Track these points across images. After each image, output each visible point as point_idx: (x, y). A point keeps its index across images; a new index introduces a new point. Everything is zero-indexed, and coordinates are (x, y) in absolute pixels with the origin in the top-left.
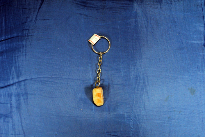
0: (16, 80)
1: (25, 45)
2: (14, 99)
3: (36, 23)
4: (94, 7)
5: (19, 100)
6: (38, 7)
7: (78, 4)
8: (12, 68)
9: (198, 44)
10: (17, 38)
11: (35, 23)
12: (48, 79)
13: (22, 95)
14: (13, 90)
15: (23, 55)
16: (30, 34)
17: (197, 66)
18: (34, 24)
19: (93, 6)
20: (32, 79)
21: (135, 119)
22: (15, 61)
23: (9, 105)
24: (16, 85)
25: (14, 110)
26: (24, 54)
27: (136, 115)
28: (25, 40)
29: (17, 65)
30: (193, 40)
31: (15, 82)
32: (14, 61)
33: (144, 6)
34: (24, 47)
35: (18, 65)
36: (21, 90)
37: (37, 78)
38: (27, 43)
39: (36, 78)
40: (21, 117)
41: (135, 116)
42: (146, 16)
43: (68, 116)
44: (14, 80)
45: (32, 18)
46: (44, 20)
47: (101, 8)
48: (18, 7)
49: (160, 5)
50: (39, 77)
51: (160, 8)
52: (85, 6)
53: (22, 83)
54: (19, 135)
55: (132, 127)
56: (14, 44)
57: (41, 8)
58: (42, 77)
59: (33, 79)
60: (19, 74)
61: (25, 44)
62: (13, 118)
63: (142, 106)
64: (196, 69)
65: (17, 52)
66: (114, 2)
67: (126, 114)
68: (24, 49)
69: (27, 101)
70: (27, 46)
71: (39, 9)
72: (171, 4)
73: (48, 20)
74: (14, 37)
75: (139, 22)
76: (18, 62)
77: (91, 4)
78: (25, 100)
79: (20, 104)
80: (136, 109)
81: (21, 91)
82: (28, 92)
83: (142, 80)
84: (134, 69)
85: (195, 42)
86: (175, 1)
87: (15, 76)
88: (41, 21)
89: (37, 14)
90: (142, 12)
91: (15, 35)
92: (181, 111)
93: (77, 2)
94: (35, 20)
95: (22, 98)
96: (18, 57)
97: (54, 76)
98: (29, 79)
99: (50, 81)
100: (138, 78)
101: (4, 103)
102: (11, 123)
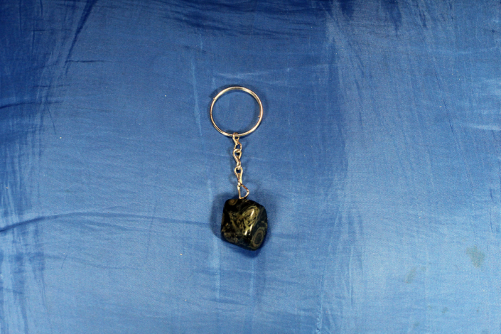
0: (14, 219)
1: (38, 126)
2: (7, 267)
3: (69, 70)
4: (224, 29)
5: (20, 271)
6: (75, 29)
7: (180, 20)
8: (5, 186)
9: (492, 131)
10: (19, 106)
11: (67, 68)
12: (100, 218)
13: (30, 260)
14: (6, 244)
15: (33, 154)
16: (54, 99)
17: (491, 190)
18: (64, 72)
19: (220, 26)
20: (56, 217)
21: (326, 327)
22: (13, 168)
24: (13, 233)
25: (8, 297)
26: (37, 150)
27: (330, 317)
28: (39, 115)
29: (18, 179)
30: (478, 123)
31: (11, 223)
32: (9, 168)
33: (353, 30)
34: (37, 132)
35: (21, 179)
36: (26, 245)
37: (70, 215)
38: (44, 123)
39: (66, 215)
41: (327, 319)
42: (358, 56)
43: (149, 316)
44: (10, 218)
45: (60, 56)
46: (92, 61)
47: (241, 33)
48: (23, 25)
49: (396, 29)
50: (76, 211)
51: (396, 35)
52: (198, 25)
53: (31, 228)
56: (11, 124)
57: (82, 30)
58: (84, 214)
59: (59, 219)
60: (24, 203)
61: (39, 123)
62: (6, 319)
63: (346, 294)
64: (488, 198)
65: (17, 145)
66: (276, 16)
67: (302, 313)
68: (37, 137)
69: (42, 275)
70: (44, 130)
71: (78, 31)
72: (425, 25)
73: (102, 61)
74: (9, 106)
75: (340, 72)
76: (20, 171)
77: (214, 21)
78: (38, 273)
79: (22, 282)
80: (329, 303)
81: (26, 249)
82: (45, 252)
83: (347, 226)
84: (326, 195)
85: (485, 127)
86: (434, 20)
87: (12, 207)
88: (83, 64)
89: (73, 46)
90: (349, 47)
91: (14, 100)
92: (445, 310)
93: (176, 15)
94: (66, 62)
95: (28, 266)
96: (19, 156)
97: (114, 212)
98: (49, 218)
99: (104, 225)
100: (337, 221)
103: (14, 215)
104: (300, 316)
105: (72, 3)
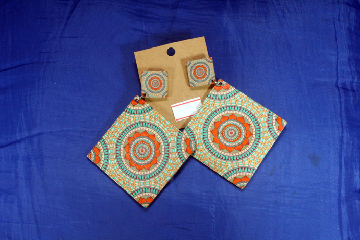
0: (25, 134)
1: (42, 77)
2: (21, 164)
4: (158, 19)
5: (29, 166)
6: (66, 17)
7: (131, 13)
8: (20, 114)
9: (326, 82)
10: (30, 65)
11: (61, 41)
12: (78, 133)
13: (35, 159)
14: (21, 149)
15: (39, 94)
16: (51, 60)
17: (324, 119)
18: (59, 44)
19: (156, 17)
20: (51, 132)
21: (219, 203)
22: (26, 102)
23: (13, 175)
24: (25, 143)
25: (22, 183)
26: (41, 91)
27: (221, 196)
28: (43, 70)
29: (29, 109)
30: (318, 77)
31: (23, 137)
32: (23, 103)
33: (238, 19)
34: (41, 80)
35: (31, 109)
36: (33, 150)
37: (60, 131)
38: (46, 75)
39: (58, 132)
40: (32, 195)
41: (219, 197)
42: (241, 35)
43: (108, 194)
44: (23, 133)
45: (56, 34)
46: (76, 37)
47: (169, 21)
48: (34, 15)
49: (266, 18)
50: (63, 129)
51: (266, 22)
52: (142, 16)
53: (36, 139)
54: (28, 224)
55: (214, 216)
56: (25, 76)
57: (70, 18)
58: (68, 131)
59: (53, 133)
60: (32, 124)
61: (42, 75)
62: (20, 196)
64: (323, 124)
65: (29, 89)
66: (191, 11)
67: (204, 193)
68: (41, 83)
69: (42, 169)
70: (45, 79)
71: (68, 19)
72: (284, 16)
73: (82, 37)
74: (25, 64)
75: (230, 45)
76: (30, 104)
77: (152, 14)
78: (40, 167)
79: (30, 173)
81: (33, 153)
82: (44, 154)
85: (322, 80)
86: (290, 13)
87: (24, 126)
88: (71, 38)
89: (64, 28)
90: (235, 29)
91: (27, 61)
92: (295, 193)
93: (129, 10)
94: (60, 37)
95: (34, 163)
96: (30, 95)
98: (47, 133)
99: (81, 137)
101: (6, 171)
102: (16, 204)
103: (25, 132)
104: (202, 195)
105: (65, 2)
